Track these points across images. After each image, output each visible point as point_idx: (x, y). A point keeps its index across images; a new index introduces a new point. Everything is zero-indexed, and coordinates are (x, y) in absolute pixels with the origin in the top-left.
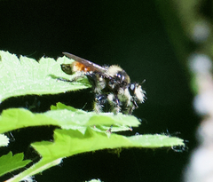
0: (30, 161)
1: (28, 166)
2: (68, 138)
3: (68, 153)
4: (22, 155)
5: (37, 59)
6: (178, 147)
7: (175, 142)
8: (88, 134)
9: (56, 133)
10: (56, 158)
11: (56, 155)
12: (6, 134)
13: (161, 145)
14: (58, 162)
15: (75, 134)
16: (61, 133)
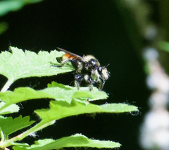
0: (34, 122)
1: (33, 125)
2: (60, 107)
3: (59, 116)
4: (29, 117)
5: (37, 53)
6: (134, 112)
7: (132, 109)
8: (73, 104)
9: (51, 103)
10: (51, 120)
11: (51, 118)
12: (17, 104)
13: (123, 111)
14: (53, 122)
15: (64, 104)
16: (55, 104)
